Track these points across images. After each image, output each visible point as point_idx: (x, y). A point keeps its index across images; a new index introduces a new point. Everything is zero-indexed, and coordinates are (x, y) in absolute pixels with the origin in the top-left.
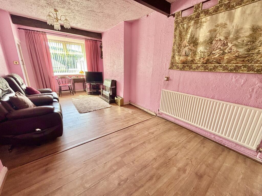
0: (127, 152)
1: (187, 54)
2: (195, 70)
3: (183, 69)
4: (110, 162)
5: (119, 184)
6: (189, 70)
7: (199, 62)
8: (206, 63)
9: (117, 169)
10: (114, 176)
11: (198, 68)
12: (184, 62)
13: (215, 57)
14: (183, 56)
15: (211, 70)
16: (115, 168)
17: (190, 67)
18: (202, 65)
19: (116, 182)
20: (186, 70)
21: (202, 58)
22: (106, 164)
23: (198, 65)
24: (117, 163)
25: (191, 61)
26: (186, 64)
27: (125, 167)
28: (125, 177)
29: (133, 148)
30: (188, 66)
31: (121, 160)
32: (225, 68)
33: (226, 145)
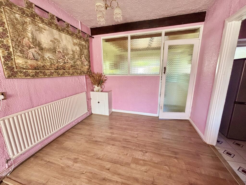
0: (121, 165)
1: (36, 59)
2: (50, 76)
3: (36, 76)
4: (142, 170)
5: (146, 152)
6: (44, 76)
7: (51, 69)
8: (57, 70)
9: (141, 160)
10: (146, 158)
11: (52, 74)
12: (36, 68)
13: (61, 64)
14: (31, 59)
15: (61, 75)
16: (142, 162)
17: (44, 73)
18: (55, 71)
19: (147, 154)
20: (40, 77)
21: (52, 64)
22: (145, 171)
23: (51, 71)
24: (137, 163)
25: (42, 67)
26: (38, 70)
27: (134, 157)
28: (140, 153)
29: (112, 163)
30: (41, 72)
31: (132, 163)
32: (69, 73)
33: (80, 121)
